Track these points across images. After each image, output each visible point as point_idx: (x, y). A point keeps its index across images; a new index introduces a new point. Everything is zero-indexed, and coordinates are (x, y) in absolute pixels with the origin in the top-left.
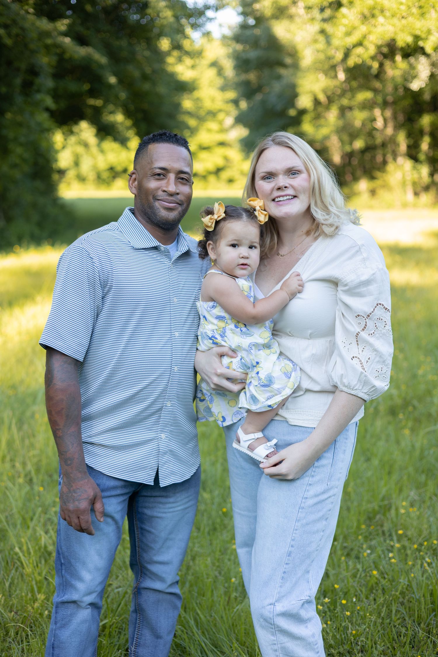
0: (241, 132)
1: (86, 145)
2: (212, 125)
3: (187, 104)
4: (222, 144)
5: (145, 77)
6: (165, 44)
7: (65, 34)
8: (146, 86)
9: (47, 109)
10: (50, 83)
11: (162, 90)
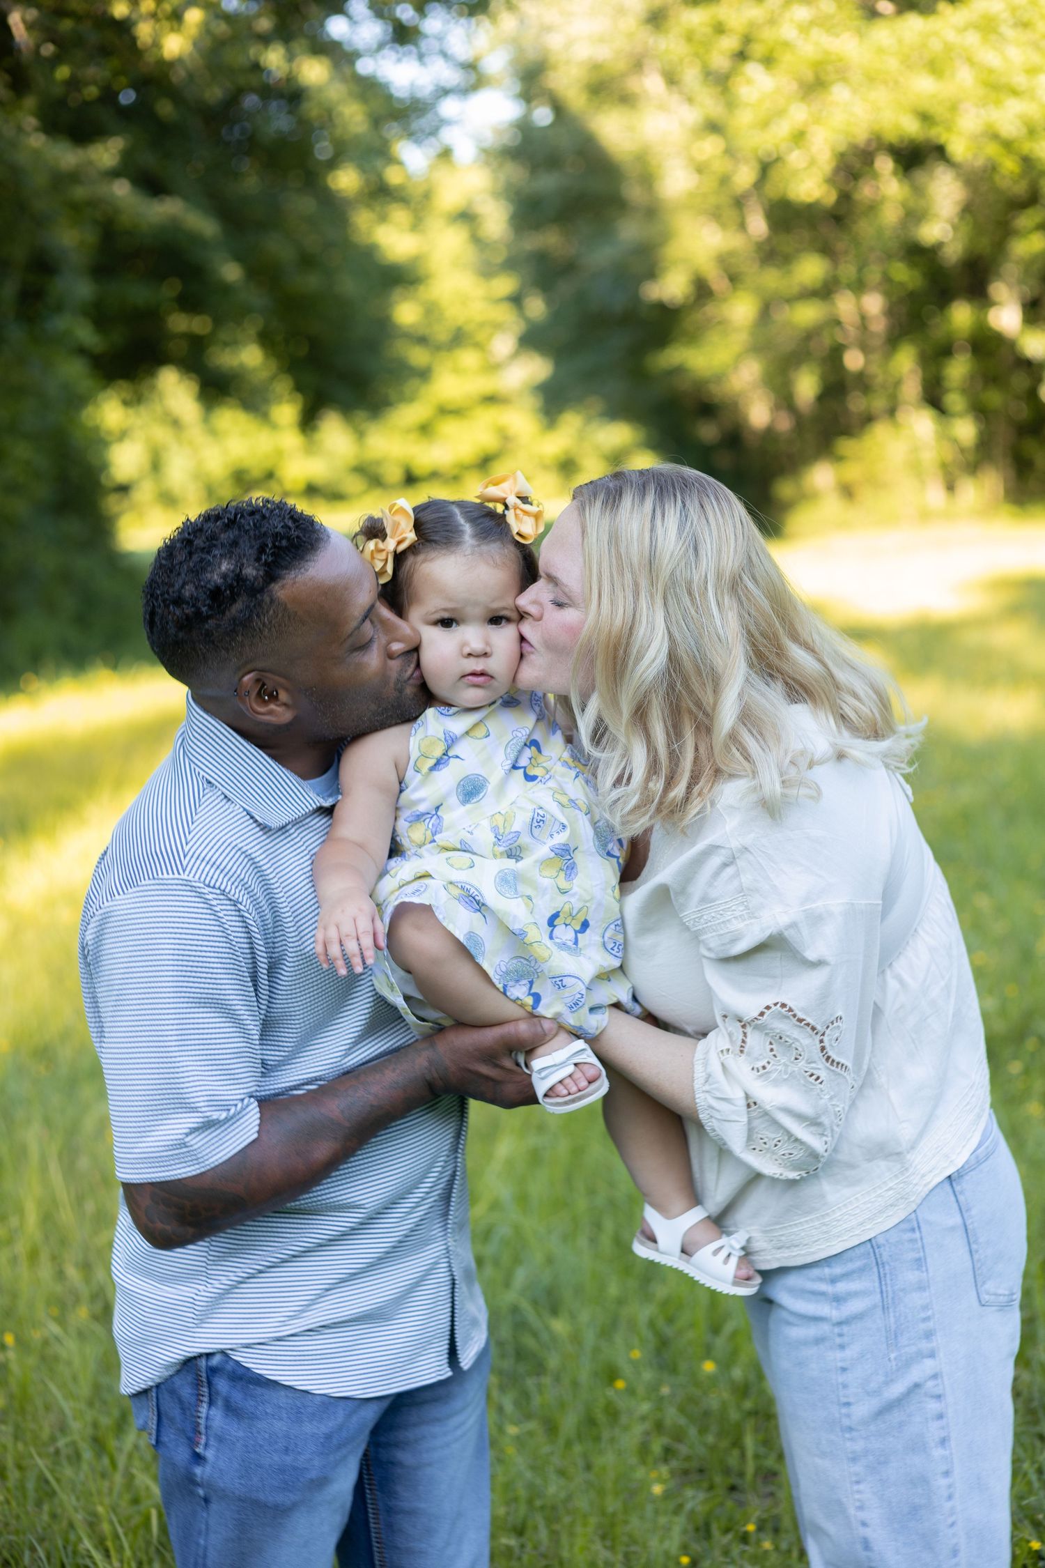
0: (535, 369)
1: (176, 423)
2: (468, 358)
3: (406, 313)
4: (491, 399)
5: (308, 261)
6: (346, 180)
7: (115, 174)
8: (310, 282)
9: (82, 351)
10: (82, 289)
11: (349, 286)
